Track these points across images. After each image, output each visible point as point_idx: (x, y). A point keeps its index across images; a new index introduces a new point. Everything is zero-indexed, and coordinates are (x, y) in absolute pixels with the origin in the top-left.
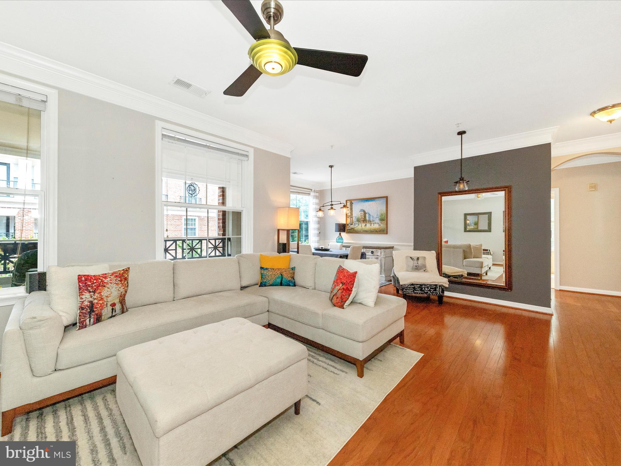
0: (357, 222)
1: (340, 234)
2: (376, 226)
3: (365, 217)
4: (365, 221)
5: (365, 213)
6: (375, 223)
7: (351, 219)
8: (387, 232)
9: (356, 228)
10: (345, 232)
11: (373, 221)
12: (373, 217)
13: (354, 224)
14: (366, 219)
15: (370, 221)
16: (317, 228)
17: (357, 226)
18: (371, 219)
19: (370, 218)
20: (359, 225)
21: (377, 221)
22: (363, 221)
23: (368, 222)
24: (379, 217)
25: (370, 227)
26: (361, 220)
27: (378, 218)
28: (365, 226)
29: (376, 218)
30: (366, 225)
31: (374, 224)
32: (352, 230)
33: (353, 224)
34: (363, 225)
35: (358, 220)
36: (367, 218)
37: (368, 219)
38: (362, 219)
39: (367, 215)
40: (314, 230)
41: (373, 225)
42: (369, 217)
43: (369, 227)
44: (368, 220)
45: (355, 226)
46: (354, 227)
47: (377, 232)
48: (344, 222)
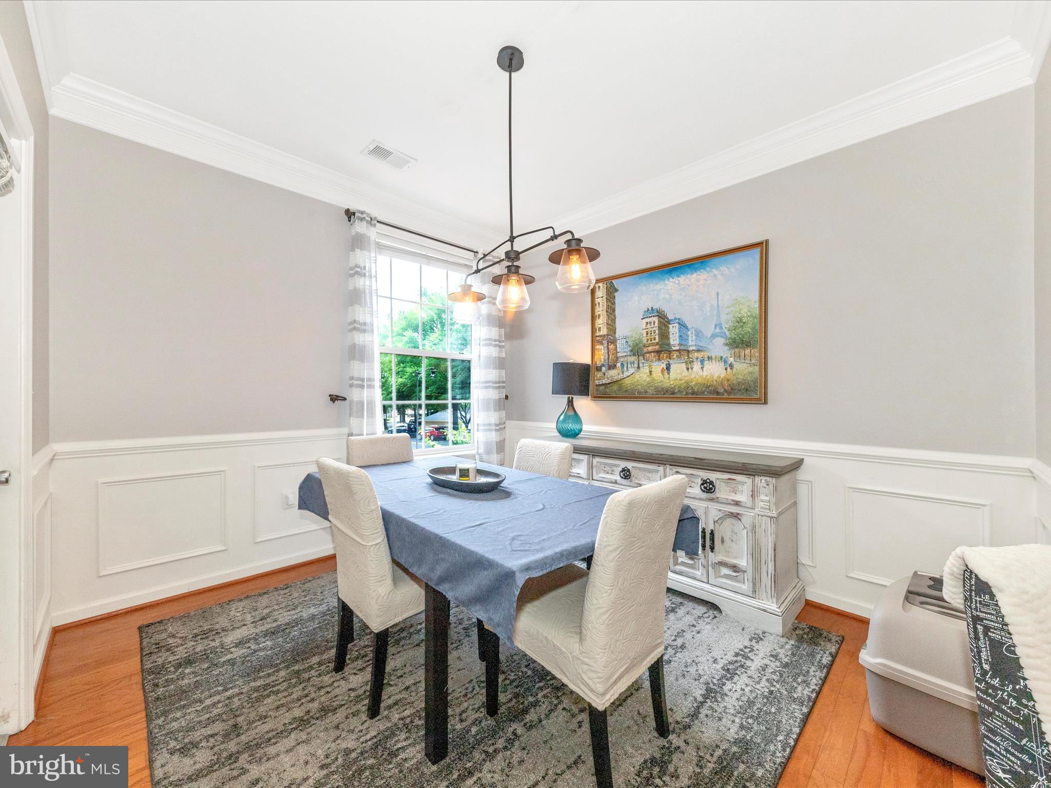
0: (633, 358)
1: (570, 403)
2: (714, 372)
3: (664, 335)
4: (663, 350)
5: (664, 321)
6: (710, 358)
7: (611, 347)
8: (766, 394)
9: (628, 382)
10: (588, 395)
11: (698, 351)
12: (698, 334)
13: (622, 365)
14: (669, 344)
15: (684, 352)
16: (496, 383)
17: (631, 371)
18: (692, 343)
19: (687, 340)
20: (639, 367)
21: (719, 348)
22: (658, 352)
23: (679, 357)
24: (727, 333)
25: (686, 373)
26: (650, 349)
27: (722, 335)
28: (662, 371)
29: (714, 336)
30: (668, 368)
31: (702, 362)
32: (615, 387)
33: (619, 365)
34: (658, 367)
35: (637, 351)
36: (674, 340)
37: (677, 342)
38: (653, 345)
39: (674, 330)
40: (487, 387)
41: (697, 366)
42: (680, 336)
43: (679, 373)
44: (677, 348)
45: (626, 374)
46: (621, 376)
47: (718, 393)
48: (586, 359)
